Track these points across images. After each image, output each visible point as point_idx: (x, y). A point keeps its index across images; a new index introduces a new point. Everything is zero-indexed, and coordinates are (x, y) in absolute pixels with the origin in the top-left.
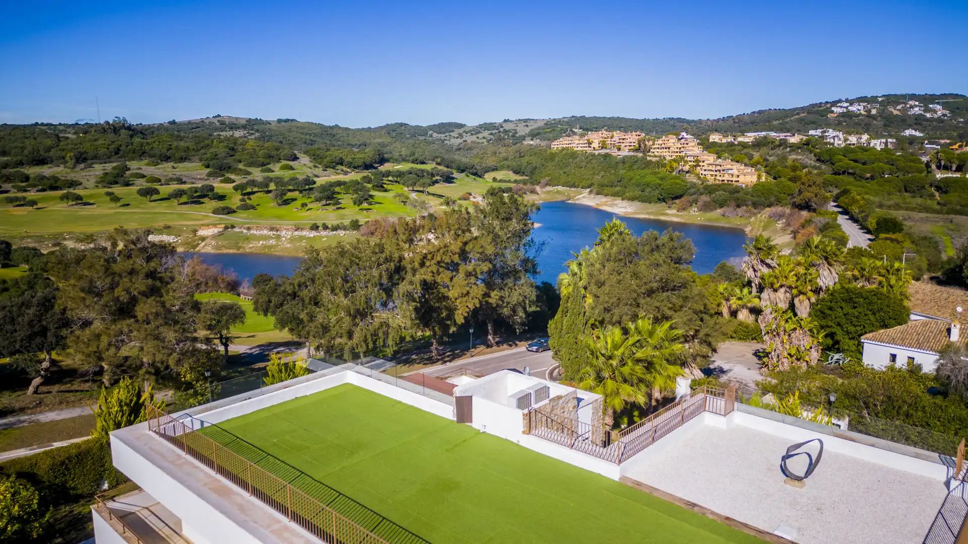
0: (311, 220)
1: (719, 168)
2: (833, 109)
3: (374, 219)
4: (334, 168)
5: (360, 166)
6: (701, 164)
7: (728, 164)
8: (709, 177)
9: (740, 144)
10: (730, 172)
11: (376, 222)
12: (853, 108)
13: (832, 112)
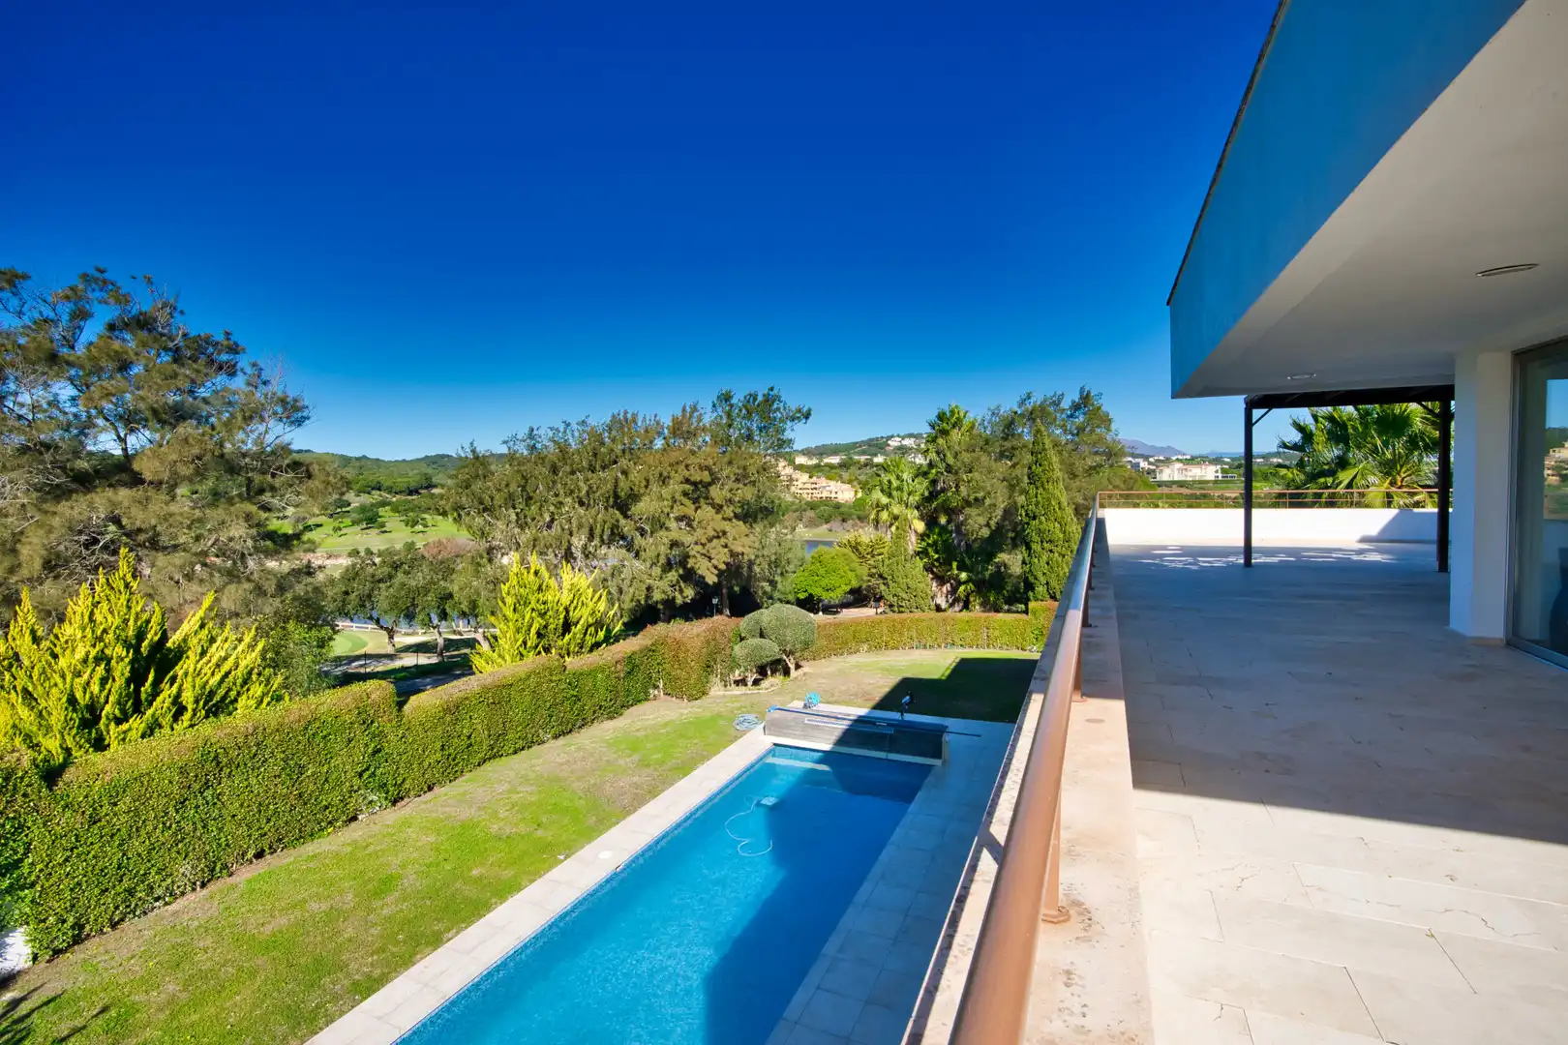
0: (346, 546)
1: (814, 486)
2: (889, 442)
3: (436, 539)
4: (369, 493)
5: (403, 492)
6: (795, 483)
7: (823, 482)
8: (805, 496)
9: (827, 465)
10: (828, 488)
11: (440, 543)
12: (904, 442)
13: (889, 445)
